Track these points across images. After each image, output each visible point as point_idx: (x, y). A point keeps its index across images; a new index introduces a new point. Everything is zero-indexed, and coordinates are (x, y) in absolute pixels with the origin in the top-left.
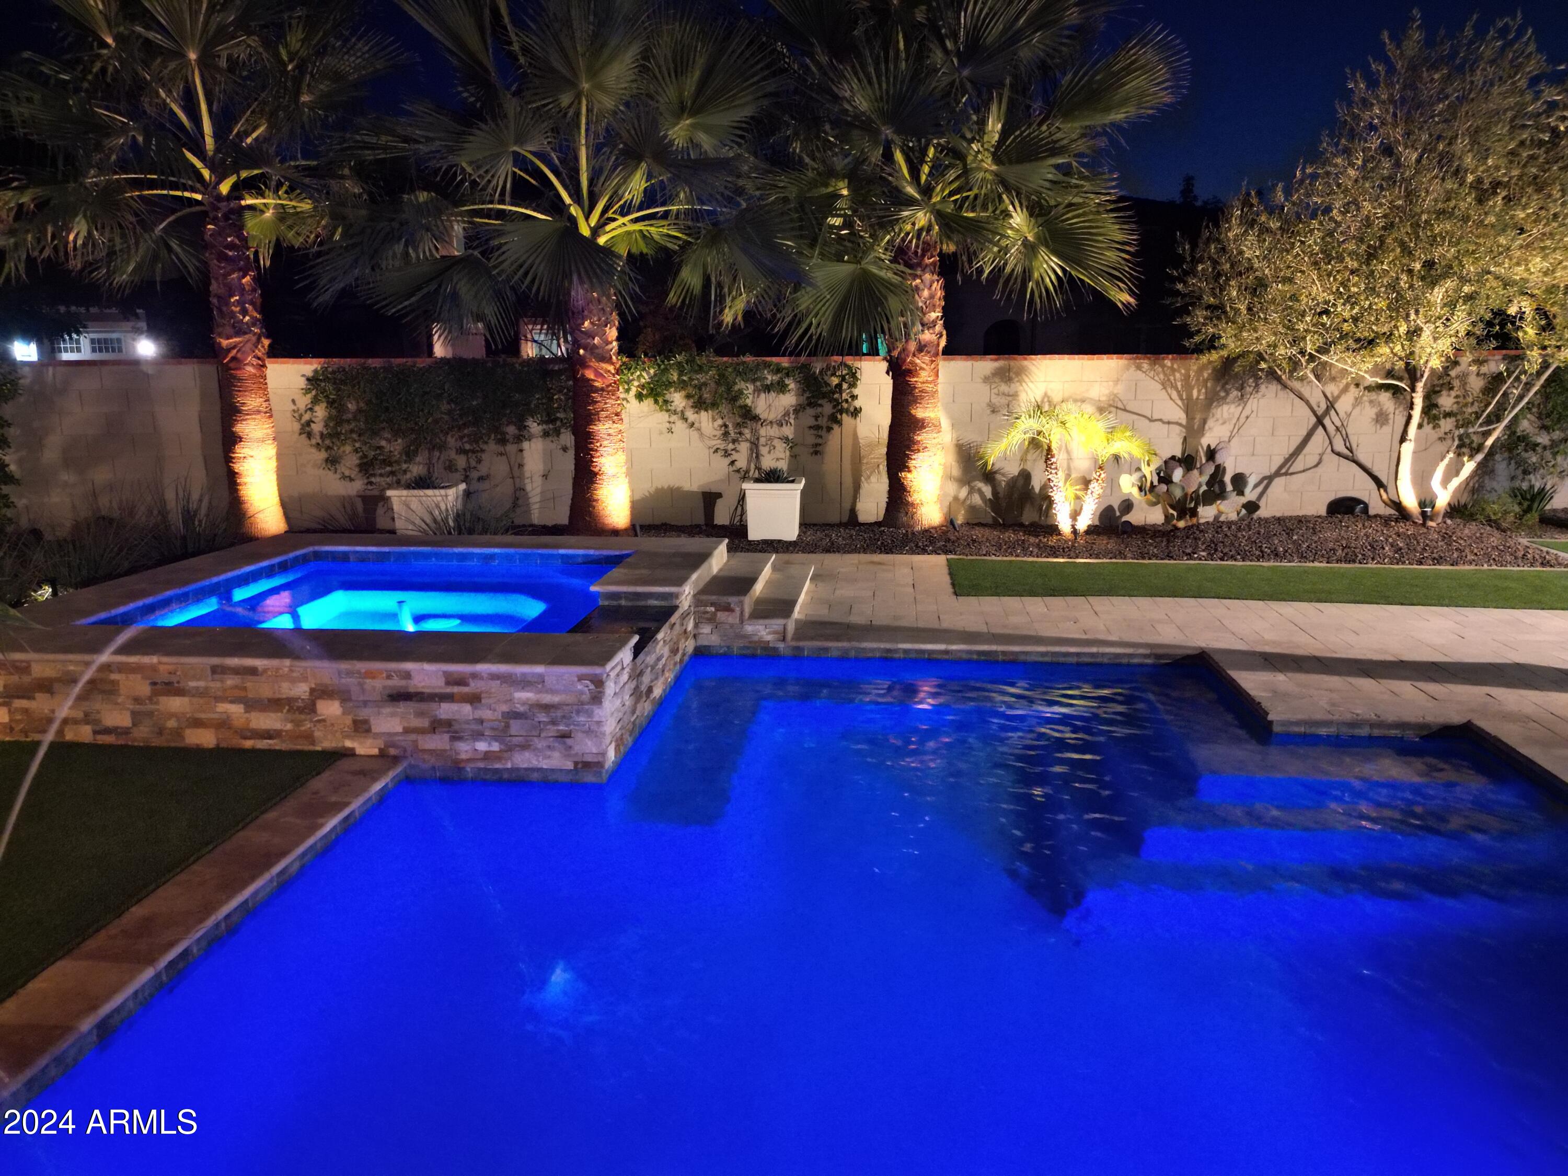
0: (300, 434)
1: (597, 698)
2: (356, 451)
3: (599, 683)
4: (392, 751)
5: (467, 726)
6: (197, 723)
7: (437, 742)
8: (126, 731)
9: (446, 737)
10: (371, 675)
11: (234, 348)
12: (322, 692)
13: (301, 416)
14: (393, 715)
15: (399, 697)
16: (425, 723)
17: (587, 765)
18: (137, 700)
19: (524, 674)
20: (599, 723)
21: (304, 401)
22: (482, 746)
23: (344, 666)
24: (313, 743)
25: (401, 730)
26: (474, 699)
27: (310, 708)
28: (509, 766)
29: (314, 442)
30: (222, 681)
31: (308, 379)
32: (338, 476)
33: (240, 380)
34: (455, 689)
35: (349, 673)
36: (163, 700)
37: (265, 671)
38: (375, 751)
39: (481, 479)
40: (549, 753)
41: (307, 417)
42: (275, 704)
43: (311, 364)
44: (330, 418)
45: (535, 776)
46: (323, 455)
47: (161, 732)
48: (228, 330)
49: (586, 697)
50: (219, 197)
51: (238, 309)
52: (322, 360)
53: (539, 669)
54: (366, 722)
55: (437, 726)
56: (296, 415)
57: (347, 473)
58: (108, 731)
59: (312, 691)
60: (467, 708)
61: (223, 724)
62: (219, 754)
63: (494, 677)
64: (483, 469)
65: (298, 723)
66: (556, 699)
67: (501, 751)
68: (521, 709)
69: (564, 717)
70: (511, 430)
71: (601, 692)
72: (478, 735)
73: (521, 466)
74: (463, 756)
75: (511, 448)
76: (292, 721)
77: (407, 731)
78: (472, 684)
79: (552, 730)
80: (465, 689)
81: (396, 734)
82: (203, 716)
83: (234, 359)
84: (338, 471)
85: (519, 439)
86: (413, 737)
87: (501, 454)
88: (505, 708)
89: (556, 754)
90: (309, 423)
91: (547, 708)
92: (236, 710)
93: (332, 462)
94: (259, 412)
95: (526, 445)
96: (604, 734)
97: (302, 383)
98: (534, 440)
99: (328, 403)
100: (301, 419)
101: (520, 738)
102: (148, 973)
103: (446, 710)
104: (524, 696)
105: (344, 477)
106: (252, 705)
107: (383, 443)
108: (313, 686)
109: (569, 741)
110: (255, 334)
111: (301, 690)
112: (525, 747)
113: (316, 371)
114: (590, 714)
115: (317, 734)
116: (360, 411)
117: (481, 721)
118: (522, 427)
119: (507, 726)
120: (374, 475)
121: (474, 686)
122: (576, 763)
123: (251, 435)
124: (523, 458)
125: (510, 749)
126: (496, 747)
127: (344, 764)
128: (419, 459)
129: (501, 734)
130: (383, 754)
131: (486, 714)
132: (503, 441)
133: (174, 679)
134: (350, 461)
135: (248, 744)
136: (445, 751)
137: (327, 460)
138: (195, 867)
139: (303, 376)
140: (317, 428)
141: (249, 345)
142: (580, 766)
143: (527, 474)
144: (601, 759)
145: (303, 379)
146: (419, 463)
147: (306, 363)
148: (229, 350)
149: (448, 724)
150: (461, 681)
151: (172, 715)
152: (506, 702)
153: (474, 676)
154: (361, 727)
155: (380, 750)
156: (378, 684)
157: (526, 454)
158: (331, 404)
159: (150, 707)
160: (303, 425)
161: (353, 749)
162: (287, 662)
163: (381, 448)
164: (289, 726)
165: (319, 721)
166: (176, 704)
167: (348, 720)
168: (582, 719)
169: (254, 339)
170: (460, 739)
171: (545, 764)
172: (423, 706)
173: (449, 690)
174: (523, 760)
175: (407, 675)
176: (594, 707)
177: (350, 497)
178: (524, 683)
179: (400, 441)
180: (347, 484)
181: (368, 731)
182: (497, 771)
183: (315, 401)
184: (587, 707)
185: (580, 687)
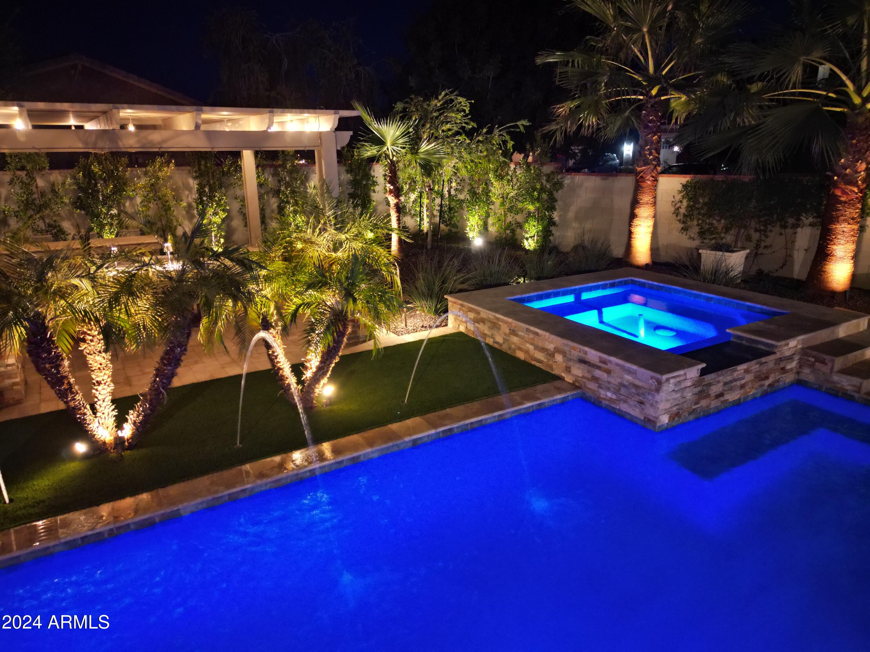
0: (673, 214)
1: (658, 390)
2: (698, 225)
3: (660, 383)
4: (577, 384)
5: (603, 383)
6: (520, 349)
7: (592, 386)
8: (501, 345)
9: (597, 385)
10: (573, 348)
11: (642, 172)
13: (676, 204)
14: (579, 368)
15: (582, 361)
16: (589, 376)
17: (649, 420)
18: (505, 334)
19: (629, 368)
20: (657, 402)
21: (679, 197)
22: (609, 394)
23: (565, 341)
24: (552, 370)
25: (581, 376)
26: (608, 372)
27: (552, 355)
28: (618, 408)
29: (679, 218)
30: (529, 335)
31: (683, 186)
32: (687, 237)
33: (642, 187)
34: (602, 365)
35: (567, 345)
36: (512, 336)
37: (541, 335)
38: (571, 382)
39: (766, 247)
40: (635, 408)
41: (679, 205)
42: (543, 350)
43: (686, 177)
44: (688, 206)
45: (628, 417)
46: (682, 226)
47: (510, 348)
48: (641, 163)
49: (653, 388)
50: (651, 97)
51: (648, 152)
52: (692, 176)
53: (635, 367)
54: (570, 368)
55: (595, 379)
56: (673, 204)
57: (692, 236)
58: (497, 343)
59: (555, 348)
60: (605, 375)
61: (527, 352)
62: (524, 364)
63: (617, 365)
64: (768, 242)
65: (549, 360)
66: (640, 384)
67: (616, 400)
68: (626, 383)
69: (642, 394)
70: (791, 221)
71: (660, 388)
72: (608, 389)
73: (793, 242)
74: (602, 396)
75: (789, 231)
76: (547, 358)
77: (583, 377)
78: (609, 365)
79: (638, 398)
80: (605, 366)
81: (579, 377)
82: (522, 347)
83: (642, 177)
84: (688, 234)
85: (796, 226)
86: (584, 380)
87: (781, 234)
88: (619, 380)
89: (637, 410)
90: (678, 209)
91: (636, 387)
92: (531, 347)
93: (685, 229)
94: (648, 203)
95: (799, 230)
96: (658, 409)
97: (680, 187)
98: (805, 228)
99: (688, 199)
100: (675, 206)
101: (624, 397)
102: (433, 431)
103: (598, 373)
104: (628, 378)
105: (690, 238)
106: (536, 348)
107: (714, 222)
109: (642, 405)
110: (653, 164)
111: (551, 347)
112: (625, 402)
113: (688, 181)
114: (654, 396)
115: (554, 367)
116: (705, 204)
117: (609, 383)
118: (798, 219)
119: (620, 389)
120: (705, 239)
121: (608, 367)
122: (645, 418)
123: (642, 215)
124: (795, 238)
125: (619, 400)
126: (614, 397)
127: (557, 383)
128: (732, 232)
129: (617, 392)
130: (573, 384)
131: (612, 380)
132: (784, 227)
133: (516, 329)
134: (694, 231)
135: (533, 363)
136: (595, 391)
137: (682, 229)
138: (475, 403)
139: (681, 184)
140: (683, 211)
141: (650, 170)
142: (646, 420)
143: (796, 247)
144: (655, 420)
145: (681, 185)
146: (732, 235)
147: (684, 177)
148: (640, 173)
149: (599, 379)
150: (604, 362)
151: (514, 343)
152: (620, 378)
153: (610, 362)
154: (568, 370)
155: (573, 381)
156: (575, 354)
157: (799, 235)
158: (689, 200)
159: (508, 338)
160: (676, 209)
161: (564, 377)
162: (548, 334)
163: (711, 224)
164: (545, 360)
165: (555, 362)
166: (515, 339)
167: (564, 365)
168: (650, 397)
169: (652, 167)
170: (601, 388)
171: (632, 413)
172: (590, 368)
173: (600, 364)
174: (624, 407)
175: (586, 353)
176: (656, 394)
177: (691, 248)
178: (629, 372)
179: (723, 221)
180: (691, 241)
181: (570, 372)
182: (614, 408)
183: (683, 197)
184: (653, 392)
185: (651, 382)
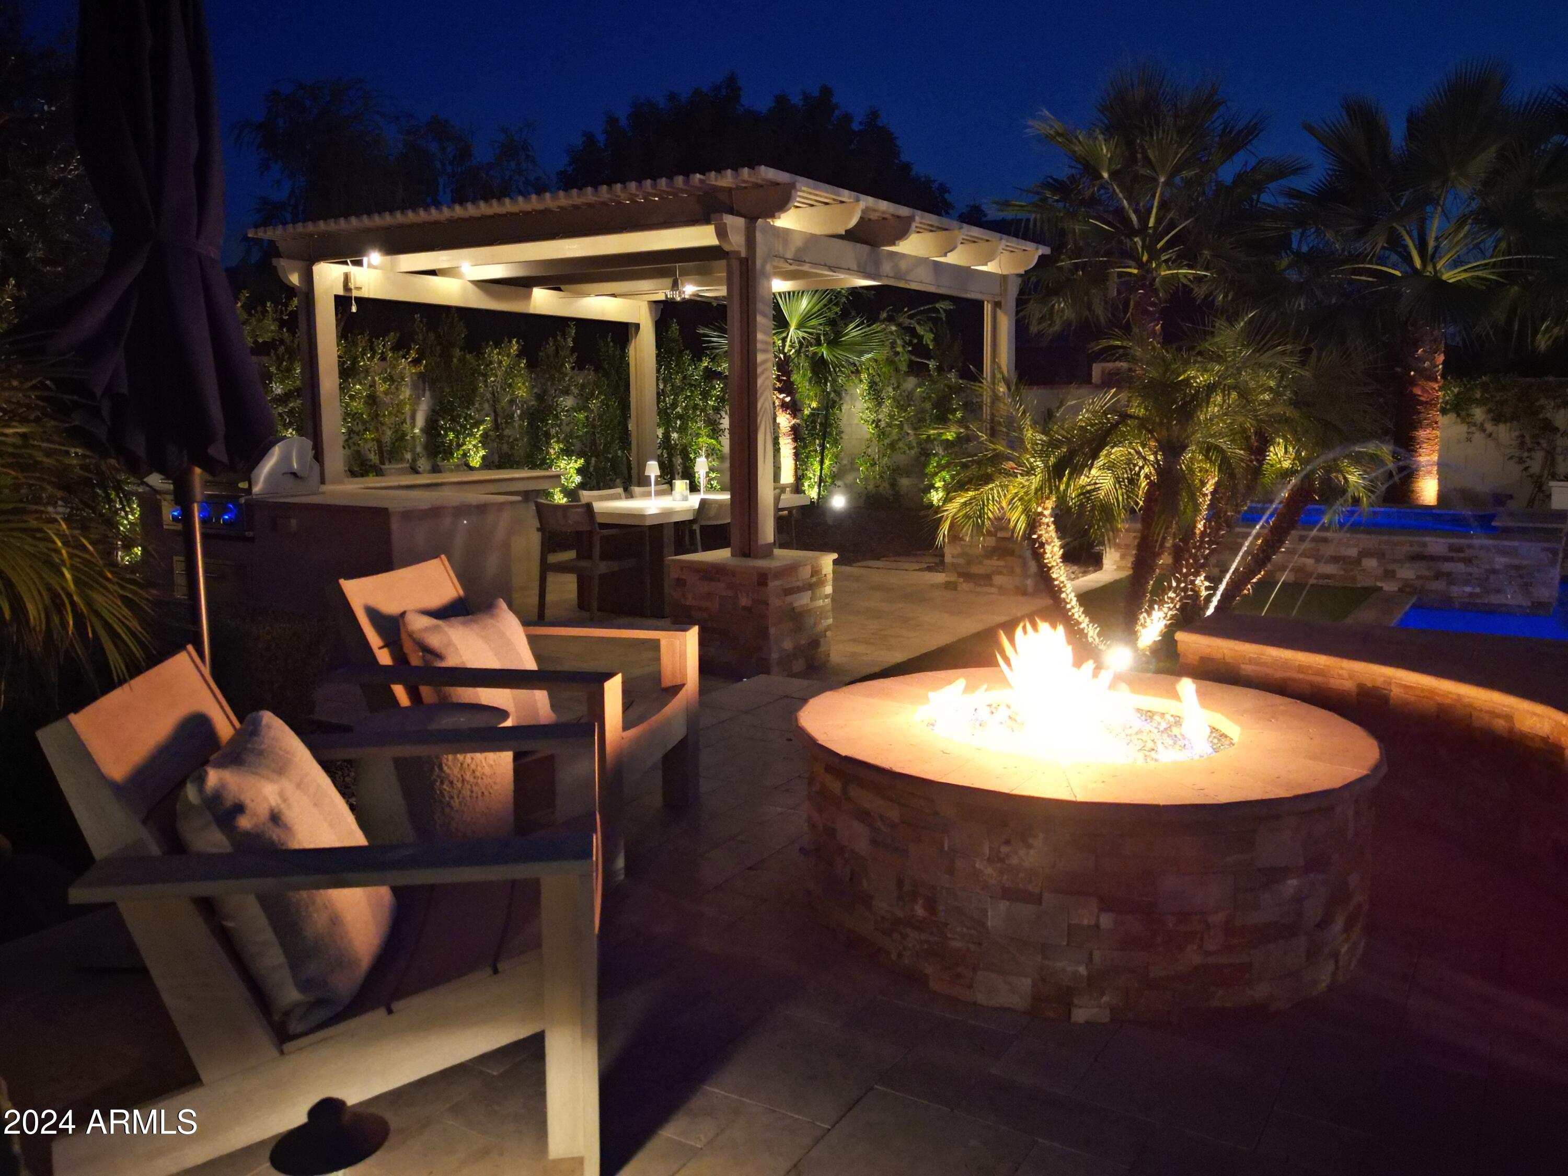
4: (1408, 589)
5: (1460, 577)
9: (1445, 582)
10: (1401, 543)
12: (1365, 554)
14: (1411, 568)
15: (1416, 558)
16: (1432, 574)
19: (1505, 546)
22: (1468, 589)
23: (1384, 538)
24: (1356, 583)
25: (1414, 577)
26: (1468, 561)
28: (1484, 602)
30: (1305, 545)
34: (1456, 554)
35: (1385, 542)
38: (1396, 589)
40: (1513, 595)
45: (1502, 609)
53: (1516, 543)
54: (1392, 572)
55: (1440, 576)
59: (1360, 552)
60: (1462, 566)
61: (1301, 569)
63: (1483, 547)
65: (1347, 571)
66: (1525, 562)
67: (1481, 592)
68: (1499, 568)
69: (1528, 573)
72: (1467, 583)
74: (1454, 595)
76: (1344, 570)
79: (1519, 581)
80: (1462, 554)
86: (1421, 581)
88: (1488, 567)
89: (1520, 597)
91: (1518, 568)
92: (1310, 562)
101: (1496, 586)
104: (1503, 560)
106: (1320, 559)
108: (1361, 550)
109: (1530, 588)
111: (1353, 552)
112: (1498, 591)
115: (1359, 577)
117: (1470, 574)
119: (1488, 578)
121: (1468, 553)
122: (1534, 603)
125: (1488, 591)
126: (1478, 590)
127: (1381, 593)
129: (1483, 582)
131: (1474, 570)
136: (1443, 591)
149: (1449, 574)
152: (1490, 563)
153: (1470, 546)
154: (1389, 575)
155: (1400, 588)
161: (1381, 587)
164: (1341, 573)
165: (1361, 570)
170: (1454, 584)
171: (1510, 602)
172: (1432, 564)
173: (1450, 554)
174: (1496, 599)
178: (1506, 552)
181: (1392, 577)
182: (1477, 604)
185: (1541, 556)
